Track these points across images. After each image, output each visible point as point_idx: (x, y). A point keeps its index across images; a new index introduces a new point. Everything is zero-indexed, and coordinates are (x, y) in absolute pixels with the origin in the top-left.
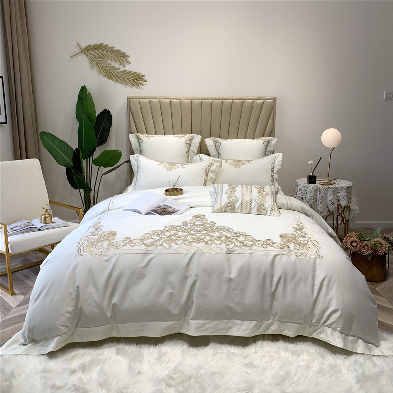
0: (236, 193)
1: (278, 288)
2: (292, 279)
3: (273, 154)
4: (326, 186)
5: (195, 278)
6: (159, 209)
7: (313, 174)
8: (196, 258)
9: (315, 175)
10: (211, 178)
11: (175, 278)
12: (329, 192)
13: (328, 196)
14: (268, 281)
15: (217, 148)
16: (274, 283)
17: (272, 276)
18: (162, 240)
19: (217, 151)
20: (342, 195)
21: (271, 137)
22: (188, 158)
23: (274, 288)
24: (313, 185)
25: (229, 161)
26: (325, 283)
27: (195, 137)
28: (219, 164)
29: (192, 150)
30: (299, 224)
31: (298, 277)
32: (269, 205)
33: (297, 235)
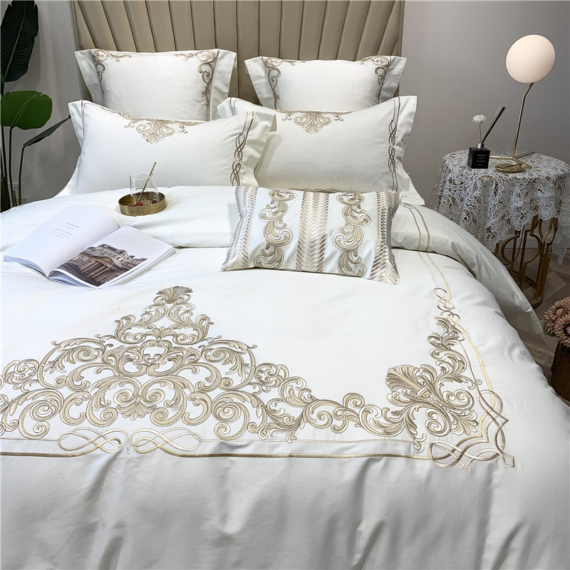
0: (285, 219)
1: (372, 555)
2: (416, 530)
3: (396, 99)
4: (511, 176)
5: (118, 533)
6: (86, 258)
7: (482, 146)
8: (118, 472)
9: (487, 147)
10: (251, 157)
11: (54, 532)
12: (517, 190)
13: (514, 198)
14: (341, 537)
15: (272, 81)
16: (362, 543)
17: (356, 522)
18: (26, 403)
19: (273, 89)
20: (545, 195)
21: (393, 57)
22: (208, 105)
23: (358, 556)
24: (482, 171)
25: (294, 116)
26: (518, 543)
27: (222, 57)
28: (270, 125)
29: (215, 88)
30: (445, 315)
31: (434, 525)
32: (371, 251)
33: (439, 372)
